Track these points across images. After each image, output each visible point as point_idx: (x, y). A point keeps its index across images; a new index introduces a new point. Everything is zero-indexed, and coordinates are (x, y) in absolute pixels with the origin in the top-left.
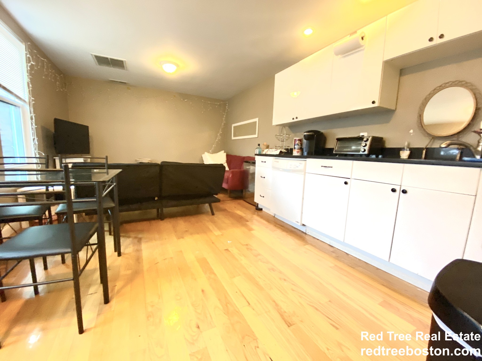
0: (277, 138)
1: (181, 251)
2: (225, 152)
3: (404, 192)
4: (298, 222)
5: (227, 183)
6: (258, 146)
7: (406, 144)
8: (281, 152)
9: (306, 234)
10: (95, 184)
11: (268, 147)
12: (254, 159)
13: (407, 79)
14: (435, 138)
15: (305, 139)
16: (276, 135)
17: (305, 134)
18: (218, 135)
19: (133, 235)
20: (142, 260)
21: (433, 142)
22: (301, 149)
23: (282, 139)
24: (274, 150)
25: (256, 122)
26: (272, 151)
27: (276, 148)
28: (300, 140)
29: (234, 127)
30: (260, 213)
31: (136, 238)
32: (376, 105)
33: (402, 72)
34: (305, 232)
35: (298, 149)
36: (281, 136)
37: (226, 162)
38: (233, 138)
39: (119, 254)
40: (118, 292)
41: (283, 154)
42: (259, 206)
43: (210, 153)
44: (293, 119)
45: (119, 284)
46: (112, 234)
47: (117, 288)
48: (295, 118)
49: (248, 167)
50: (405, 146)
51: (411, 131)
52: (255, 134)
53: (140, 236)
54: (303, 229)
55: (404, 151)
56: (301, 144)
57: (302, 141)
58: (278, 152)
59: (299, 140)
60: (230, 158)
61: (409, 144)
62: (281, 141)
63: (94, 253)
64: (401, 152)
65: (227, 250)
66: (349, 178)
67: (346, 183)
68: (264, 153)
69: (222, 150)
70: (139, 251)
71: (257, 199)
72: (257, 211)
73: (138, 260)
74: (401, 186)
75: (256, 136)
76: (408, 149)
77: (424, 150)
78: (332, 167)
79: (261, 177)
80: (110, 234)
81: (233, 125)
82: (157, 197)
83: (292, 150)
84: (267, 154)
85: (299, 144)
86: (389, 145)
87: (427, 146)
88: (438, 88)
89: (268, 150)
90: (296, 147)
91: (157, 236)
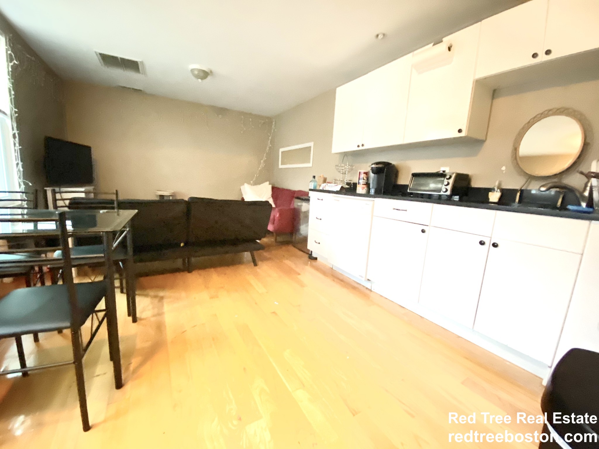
0: (337, 169)
1: (216, 315)
2: (270, 184)
3: (495, 245)
4: (362, 277)
5: (274, 223)
6: (313, 178)
7: (497, 184)
8: (342, 188)
9: (371, 290)
10: (101, 235)
11: (325, 181)
12: (307, 194)
13: (501, 102)
14: (532, 178)
15: (373, 172)
16: (336, 166)
17: (373, 166)
18: (262, 161)
19: (152, 293)
20: (165, 326)
21: (530, 182)
22: (368, 184)
23: (343, 171)
24: (333, 185)
25: (310, 147)
26: (332, 186)
27: (335, 182)
28: (366, 173)
29: (282, 152)
30: (314, 263)
31: (156, 297)
32: (463, 134)
33: (495, 93)
34: (370, 289)
35: (363, 184)
36: (342, 167)
37: (271, 196)
38: (281, 166)
39: (135, 320)
40: (134, 372)
41: (344, 191)
42: (312, 254)
43: (251, 185)
44: (358, 146)
45: (135, 362)
46: (125, 291)
47: (132, 367)
48: (361, 145)
49: (299, 204)
50: (495, 187)
51: (504, 168)
52: (309, 162)
53: (161, 294)
54: (368, 285)
55: (494, 192)
56: (368, 179)
57: (369, 174)
58: (338, 188)
59: (364, 173)
60: (276, 191)
61: (500, 184)
62: (342, 173)
63: (101, 323)
64: (490, 193)
65: (274, 313)
66: (427, 226)
67: (423, 231)
68: (321, 188)
69: (266, 181)
70: (160, 314)
71: (311, 246)
72: (310, 260)
73: (160, 327)
74: (491, 238)
75: (310, 165)
76: (499, 190)
77: (519, 192)
78: (406, 210)
79: (317, 218)
80: (122, 292)
81: (281, 150)
82: (183, 242)
83: (355, 185)
84: (324, 189)
85: (365, 178)
86: (476, 184)
87: (522, 188)
88: (539, 116)
89: (326, 185)
90: (362, 182)
91: (183, 294)
